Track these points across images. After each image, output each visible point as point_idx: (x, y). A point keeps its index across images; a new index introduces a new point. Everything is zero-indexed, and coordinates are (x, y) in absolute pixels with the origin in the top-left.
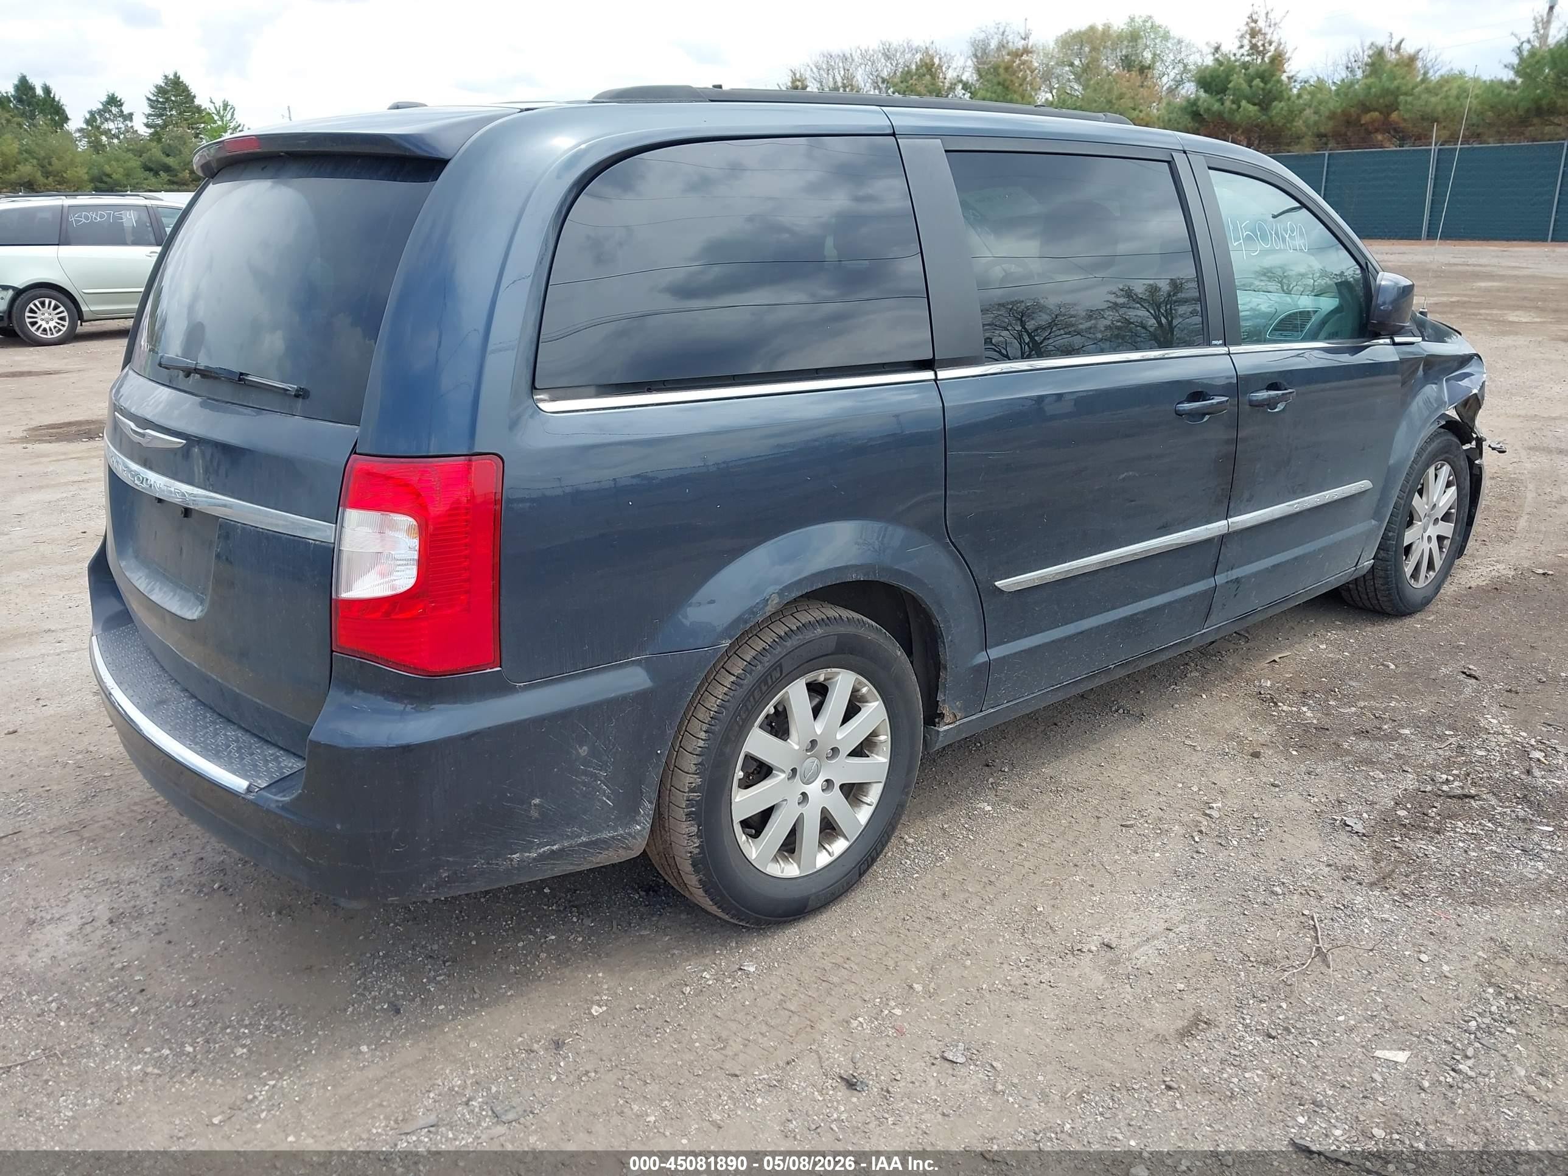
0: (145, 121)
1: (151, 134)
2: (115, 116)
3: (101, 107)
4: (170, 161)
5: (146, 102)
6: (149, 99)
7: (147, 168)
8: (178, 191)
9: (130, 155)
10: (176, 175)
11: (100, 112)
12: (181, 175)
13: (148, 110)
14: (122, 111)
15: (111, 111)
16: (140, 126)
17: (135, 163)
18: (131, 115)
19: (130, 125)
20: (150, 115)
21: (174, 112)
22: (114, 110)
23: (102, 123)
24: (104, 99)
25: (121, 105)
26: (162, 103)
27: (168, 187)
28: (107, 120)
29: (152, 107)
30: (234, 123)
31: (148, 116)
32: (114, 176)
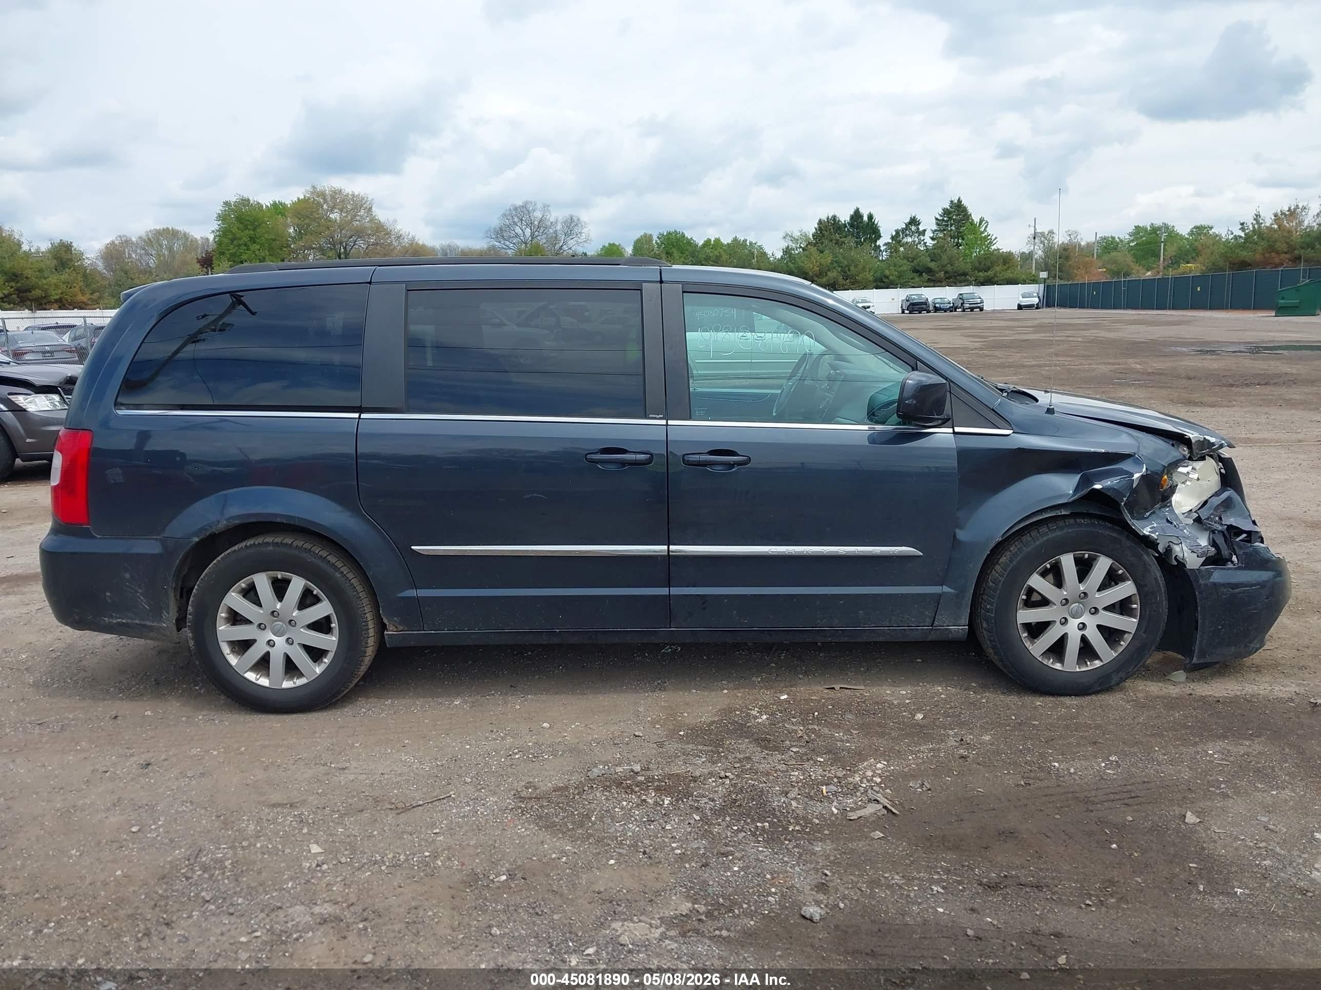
0: (932, 235)
1: (934, 245)
2: (913, 232)
3: (904, 226)
4: (932, 265)
5: (934, 221)
6: (937, 219)
7: (915, 271)
8: (934, 286)
9: (905, 261)
10: (934, 275)
11: (903, 230)
12: (937, 275)
13: (935, 227)
14: (918, 229)
15: (911, 229)
16: (928, 239)
17: (906, 267)
18: (924, 231)
19: (922, 239)
20: (936, 231)
21: (953, 228)
22: (913, 228)
23: (903, 238)
24: (908, 220)
25: (919, 224)
26: (947, 221)
27: (927, 284)
28: (906, 235)
29: (938, 224)
30: (986, 234)
31: (934, 232)
32: (891, 277)
